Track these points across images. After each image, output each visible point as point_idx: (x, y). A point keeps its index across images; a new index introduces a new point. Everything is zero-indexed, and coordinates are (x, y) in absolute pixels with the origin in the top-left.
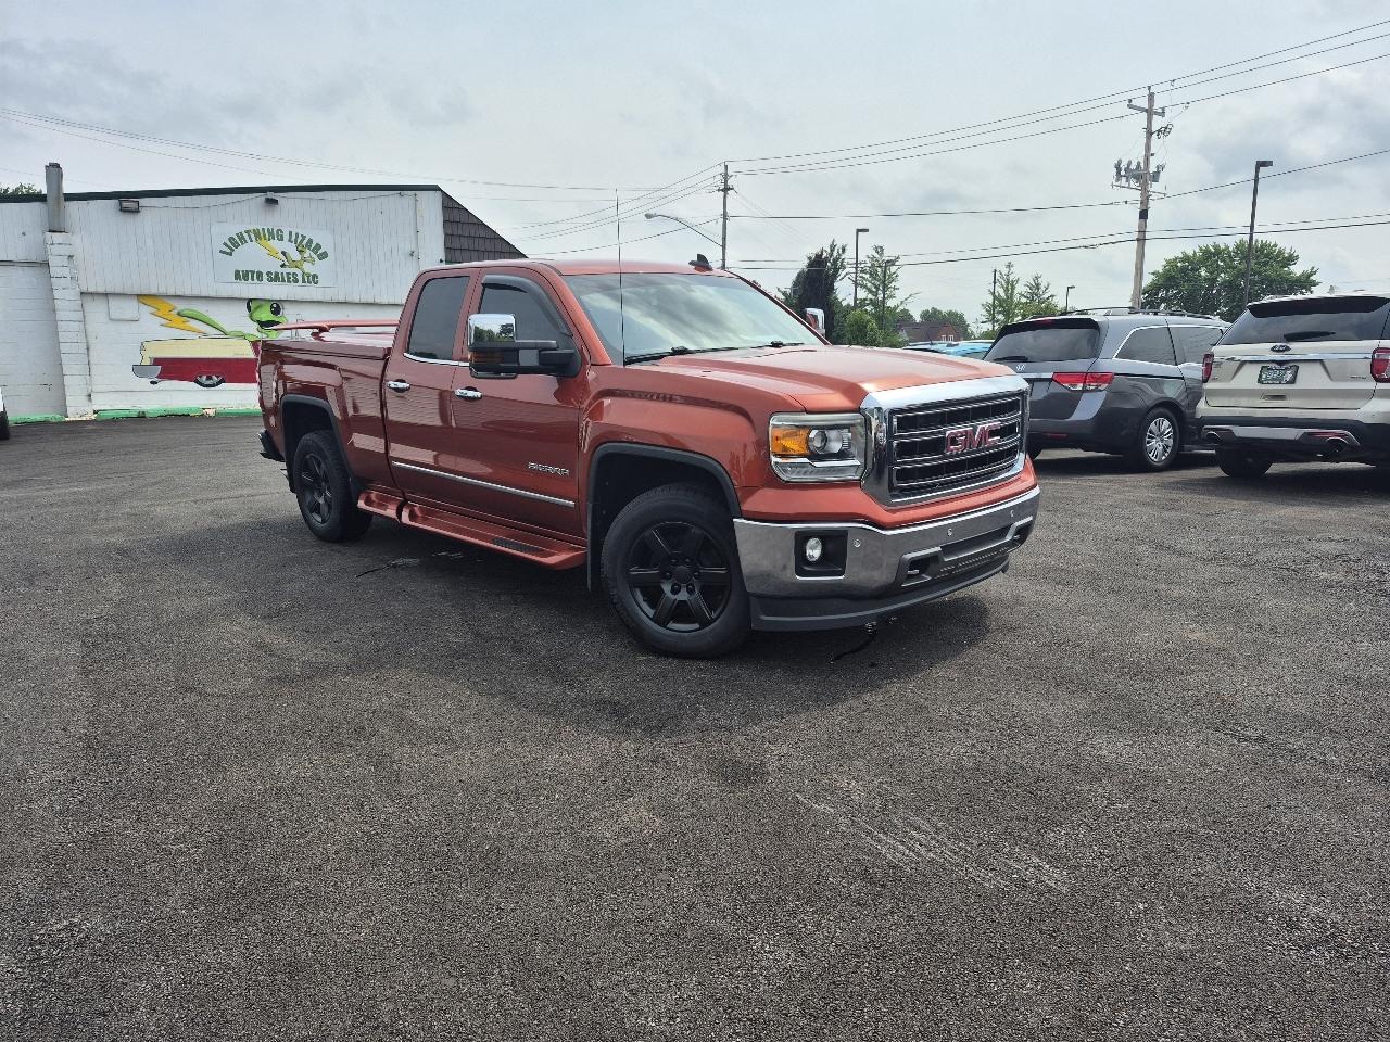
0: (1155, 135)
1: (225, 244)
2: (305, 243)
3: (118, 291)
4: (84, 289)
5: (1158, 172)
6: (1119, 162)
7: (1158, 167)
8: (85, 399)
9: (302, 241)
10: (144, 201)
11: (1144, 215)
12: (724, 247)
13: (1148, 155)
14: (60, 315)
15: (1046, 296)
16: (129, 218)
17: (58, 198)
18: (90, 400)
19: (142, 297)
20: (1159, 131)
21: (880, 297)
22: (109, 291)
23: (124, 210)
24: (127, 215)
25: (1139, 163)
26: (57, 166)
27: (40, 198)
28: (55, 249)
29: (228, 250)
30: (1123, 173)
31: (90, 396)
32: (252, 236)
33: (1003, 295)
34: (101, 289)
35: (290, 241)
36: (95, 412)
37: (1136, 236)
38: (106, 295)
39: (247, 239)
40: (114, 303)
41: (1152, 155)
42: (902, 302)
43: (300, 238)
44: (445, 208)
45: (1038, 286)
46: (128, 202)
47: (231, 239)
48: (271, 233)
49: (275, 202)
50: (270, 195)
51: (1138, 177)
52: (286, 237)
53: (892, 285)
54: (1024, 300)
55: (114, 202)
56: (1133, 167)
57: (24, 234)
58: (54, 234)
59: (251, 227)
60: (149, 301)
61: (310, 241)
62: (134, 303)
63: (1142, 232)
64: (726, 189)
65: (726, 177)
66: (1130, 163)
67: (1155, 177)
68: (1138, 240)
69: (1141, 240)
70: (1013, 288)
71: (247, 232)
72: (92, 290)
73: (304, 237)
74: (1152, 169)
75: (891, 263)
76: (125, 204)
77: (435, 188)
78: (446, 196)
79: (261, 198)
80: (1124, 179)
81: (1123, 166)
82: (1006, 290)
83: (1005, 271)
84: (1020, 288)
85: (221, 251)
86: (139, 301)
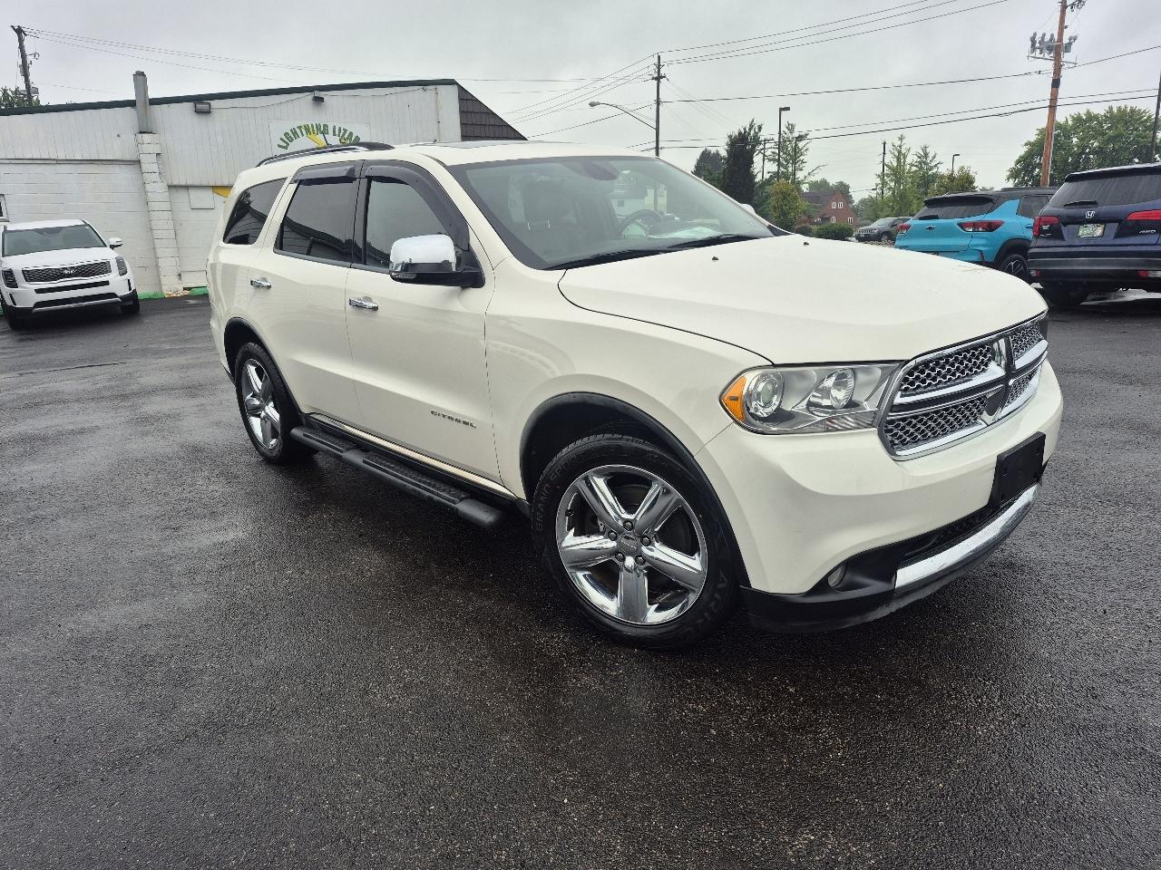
0: (1069, 9)
1: (281, 139)
2: (346, 136)
3: (197, 183)
4: (170, 184)
5: (1070, 44)
6: (1035, 34)
7: (1070, 39)
8: (176, 278)
9: (344, 134)
10: (214, 103)
11: (1056, 83)
12: (657, 129)
13: (1062, 27)
14: (153, 206)
15: (933, 164)
16: (203, 119)
17: (145, 102)
18: (180, 279)
19: (214, 188)
20: (1073, 4)
21: (790, 169)
22: (190, 182)
23: (198, 112)
24: (201, 115)
25: (1052, 35)
26: (142, 74)
27: (131, 104)
28: (146, 148)
29: (285, 145)
30: (1037, 45)
31: (180, 275)
32: (303, 130)
33: (895, 164)
34: (183, 183)
35: (334, 135)
36: (184, 289)
37: (1048, 103)
38: (187, 187)
39: (300, 134)
40: (193, 193)
41: (1066, 27)
42: (809, 174)
43: (342, 131)
44: (461, 99)
45: (926, 155)
46: (202, 104)
47: (286, 134)
48: (318, 127)
49: (322, 100)
50: (317, 94)
51: (1050, 49)
52: (331, 131)
53: (801, 158)
54: (914, 169)
55: (189, 106)
56: (1047, 38)
57: (118, 136)
58: (144, 135)
59: (302, 124)
60: (220, 191)
61: (351, 134)
62: (209, 193)
63: (1054, 98)
64: (658, 78)
65: (659, 67)
66: (1044, 35)
67: (1068, 48)
68: (1050, 107)
69: (1053, 107)
70: (905, 158)
71: (298, 127)
72: (175, 183)
73: (345, 131)
74: (1066, 41)
75: (800, 138)
76: (199, 106)
77: (451, 82)
78: (461, 89)
79: (309, 97)
80: (1038, 51)
81: (1038, 39)
82: (898, 159)
83: (898, 143)
84: (911, 159)
85: (279, 146)
86: (214, 192)
